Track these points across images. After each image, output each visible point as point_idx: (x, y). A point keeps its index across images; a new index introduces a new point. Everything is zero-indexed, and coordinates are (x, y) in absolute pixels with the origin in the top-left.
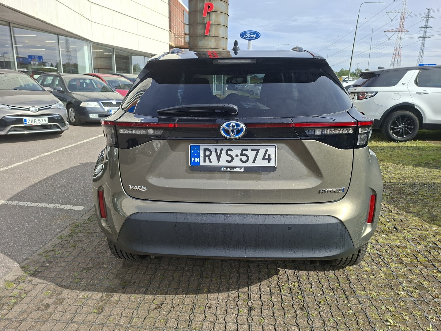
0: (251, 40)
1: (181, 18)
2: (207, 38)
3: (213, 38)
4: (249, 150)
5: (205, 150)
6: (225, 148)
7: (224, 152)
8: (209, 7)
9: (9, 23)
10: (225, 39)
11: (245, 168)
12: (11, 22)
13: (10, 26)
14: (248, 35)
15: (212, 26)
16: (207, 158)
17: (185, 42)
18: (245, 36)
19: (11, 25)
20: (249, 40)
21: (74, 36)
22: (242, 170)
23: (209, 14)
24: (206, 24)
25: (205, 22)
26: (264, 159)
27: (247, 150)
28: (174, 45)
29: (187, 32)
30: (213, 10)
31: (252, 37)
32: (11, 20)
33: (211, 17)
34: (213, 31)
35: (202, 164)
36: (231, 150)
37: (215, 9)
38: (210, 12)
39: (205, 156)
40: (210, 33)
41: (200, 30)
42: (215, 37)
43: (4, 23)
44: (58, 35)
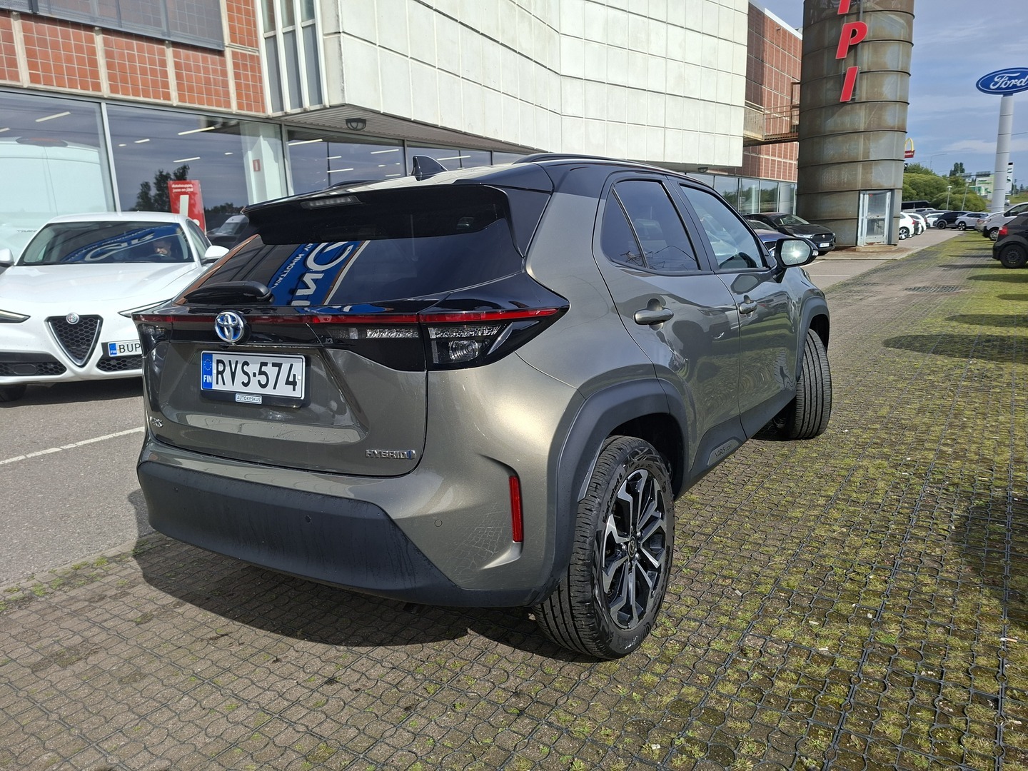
0: (1011, 93)
1: (794, 70)
2: (848, 107)
3: (863, 106)
4: (270, 365)
5: (219, 362)
6: (241, 359)
7: (239, 366)
8: (854, 32)
9: (403, 141)
10: (898, 105)
11: (265, 397)
12: (405, 139)
13: (404, 146)
14: (1001, 82)
15: (861, 79)
16: (220, 376)
17: (792, 126)
18: (991, 87)
19: (406, 143)
20: (1006, 94)
21: (520, 149)
22: (259, 400)
23: (853, 51)
24: (845, 74)
25: (843, 72)
26: (288, 383)
27: (266, 364)
28: (761, 137)
29: (797, 101)
30: (867, 37)
31: (1015, 86)
32: (406, 135)
33: (858, 57)
34: (864, 91)
35: (215, 387)
36: (247, 364)
37: (871, 35)
38: (858, 44)
39: (218, 373)
40: (854, 95)
41: (828, 92)
42: (868, 104)
43: (396, 142)
44: (491, 152)
